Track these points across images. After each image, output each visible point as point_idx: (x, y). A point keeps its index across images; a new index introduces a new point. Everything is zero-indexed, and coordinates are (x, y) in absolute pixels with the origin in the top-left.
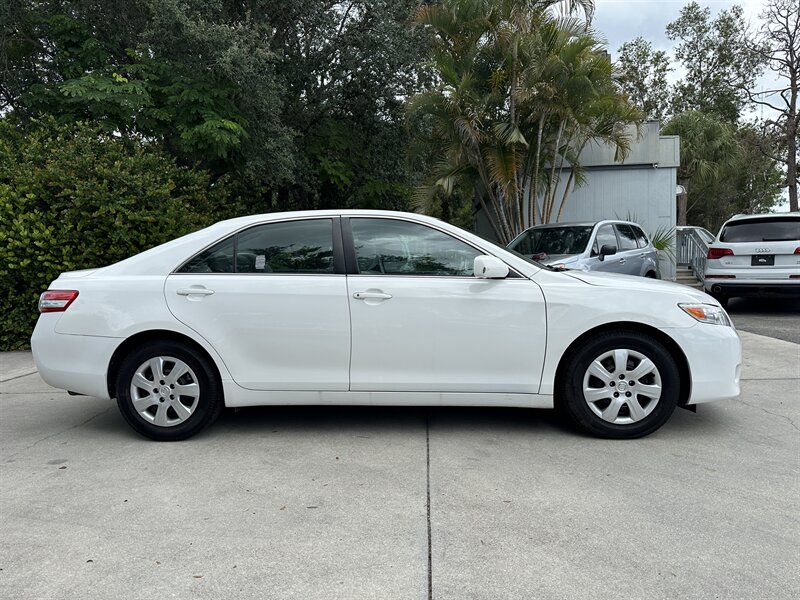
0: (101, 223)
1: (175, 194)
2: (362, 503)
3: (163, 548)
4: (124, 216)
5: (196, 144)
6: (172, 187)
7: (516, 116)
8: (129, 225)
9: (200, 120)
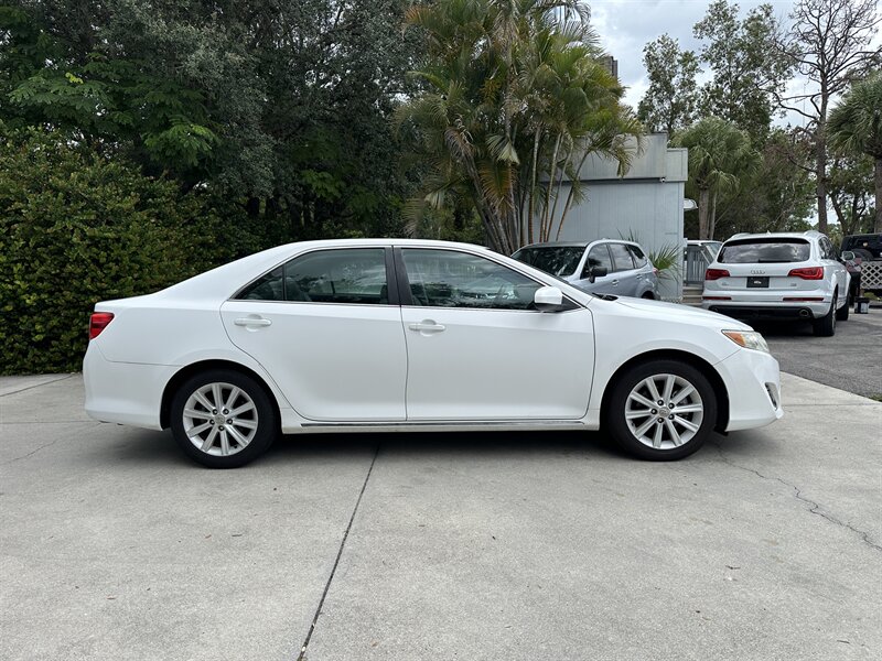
0: (56, 239)
1: (140, 206)
2: (286, 531)
3: (84, 575)
4: (82, 231)
5: (164, 151)
6: (137, 200)
7: (512, 127)
8: (87, 242)
9: (167, 125)
